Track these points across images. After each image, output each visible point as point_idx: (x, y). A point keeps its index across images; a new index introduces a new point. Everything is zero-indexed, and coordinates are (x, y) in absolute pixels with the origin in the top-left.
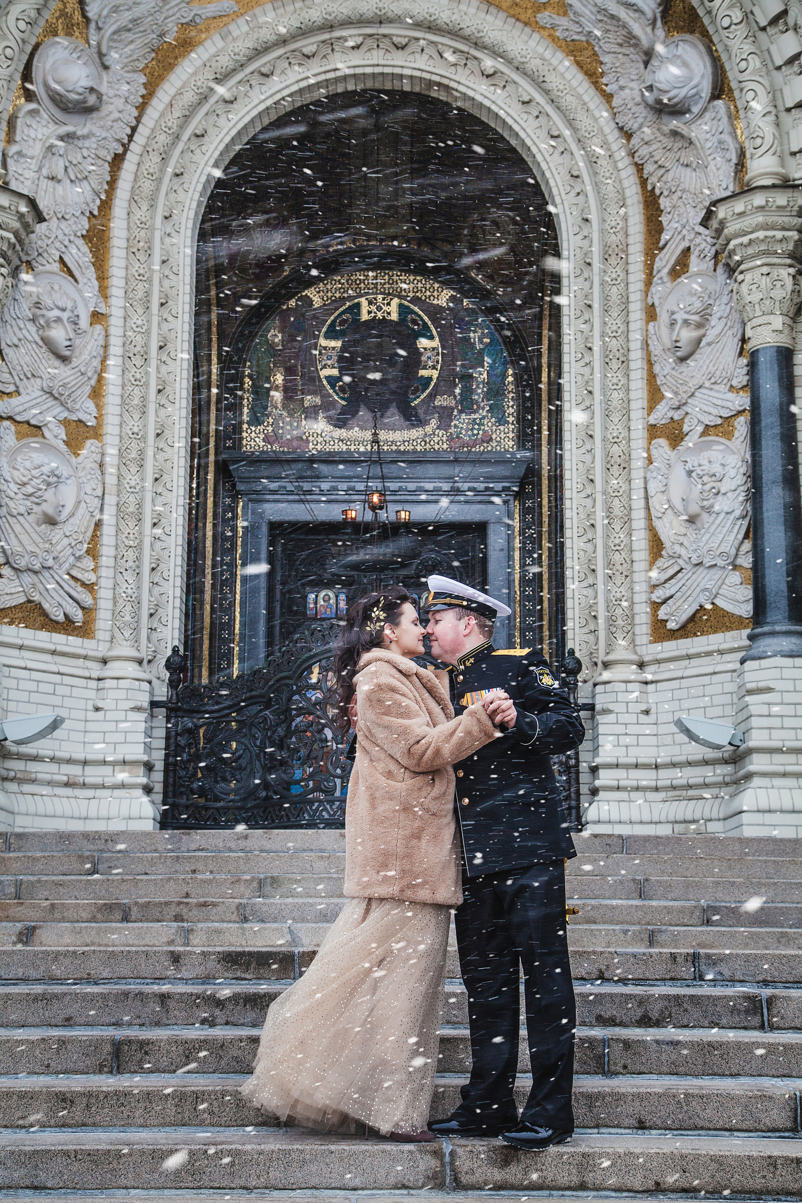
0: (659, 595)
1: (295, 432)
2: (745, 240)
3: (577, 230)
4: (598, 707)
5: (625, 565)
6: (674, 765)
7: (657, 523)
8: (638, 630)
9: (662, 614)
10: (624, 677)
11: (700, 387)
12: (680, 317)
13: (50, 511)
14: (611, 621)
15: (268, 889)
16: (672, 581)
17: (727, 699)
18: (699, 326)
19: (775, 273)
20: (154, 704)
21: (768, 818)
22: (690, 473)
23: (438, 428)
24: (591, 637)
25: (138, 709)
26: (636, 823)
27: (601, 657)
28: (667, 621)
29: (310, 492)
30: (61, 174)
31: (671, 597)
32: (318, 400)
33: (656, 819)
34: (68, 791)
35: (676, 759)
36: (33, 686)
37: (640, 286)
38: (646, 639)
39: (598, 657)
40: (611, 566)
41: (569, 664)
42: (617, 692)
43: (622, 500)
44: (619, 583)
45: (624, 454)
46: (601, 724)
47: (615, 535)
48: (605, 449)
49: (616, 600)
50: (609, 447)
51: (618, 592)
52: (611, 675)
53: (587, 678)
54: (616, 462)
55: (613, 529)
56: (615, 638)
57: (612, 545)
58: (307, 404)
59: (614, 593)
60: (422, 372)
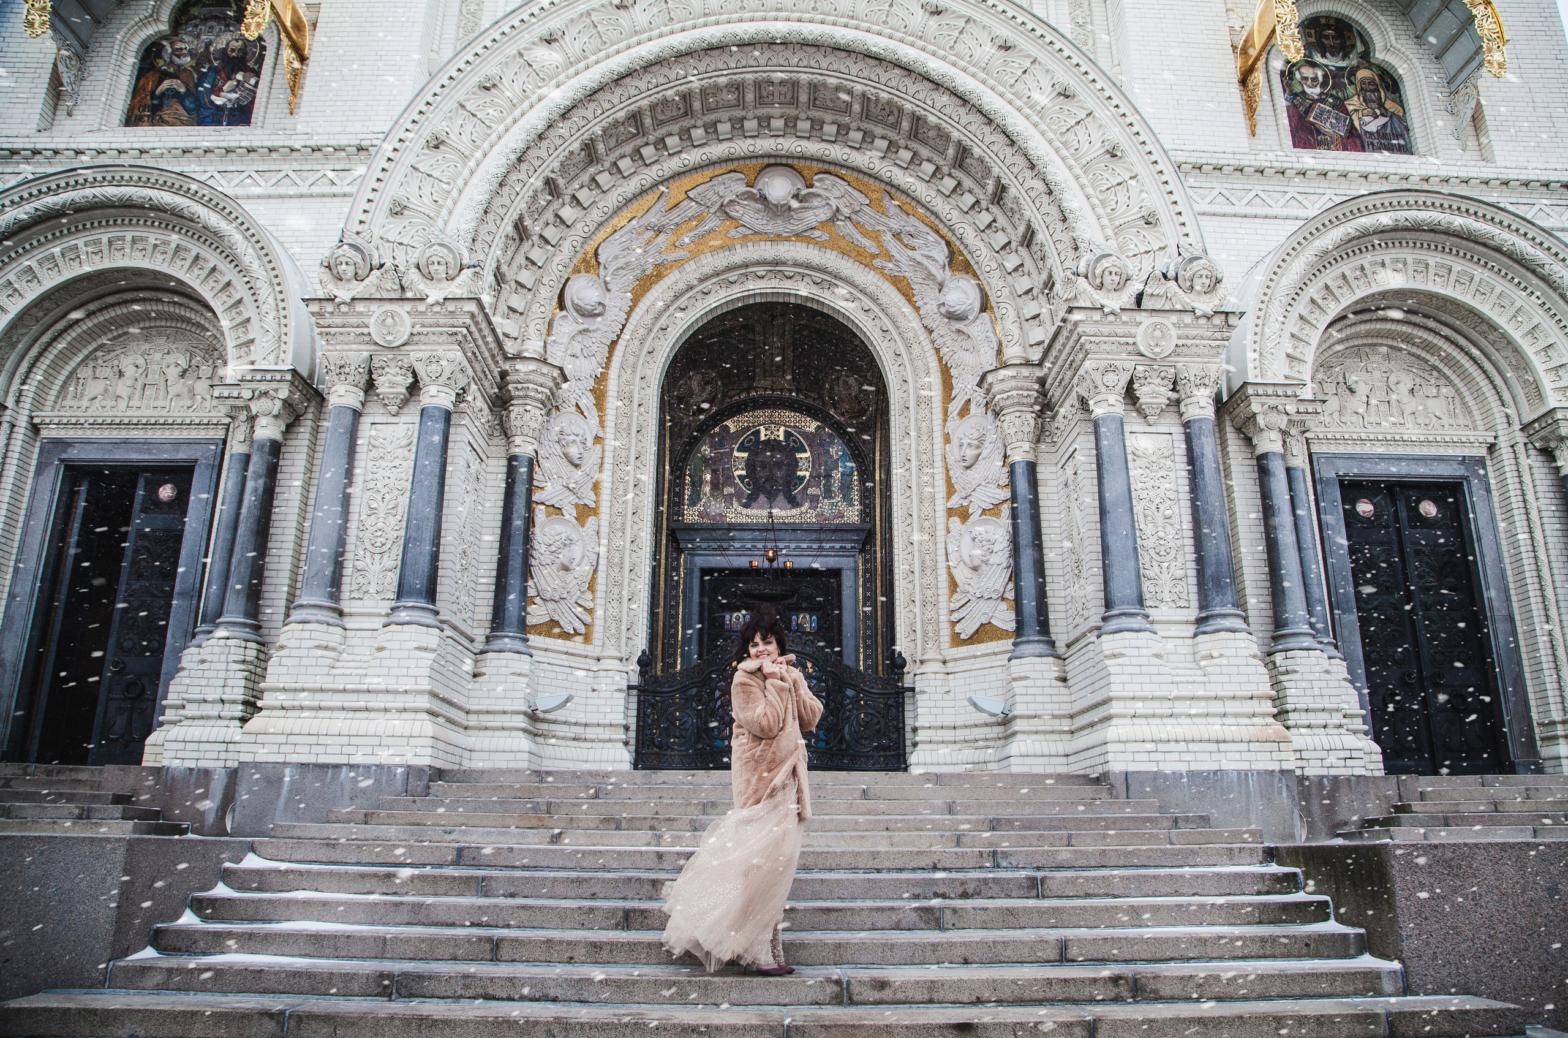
0: (955, 617)
1: (718, 511)
2: (1005, 396)
3: (899, 387)
4: (917, 690)
6: (966, 727)
7: (953, 571)
8: (942, 639)
9: (958, 629)
10: (933, 670)
11: (979, 485)
12: (966, 441)
13: (566, 563)
14: (925, 634)
15: (709, 810)
16: (964, 608)
17: (999, 684)
18: (978, 447)
19: (1023, 415)
20: (630, 687)
21: (1027, 760)
22: (974, 539)
23: (809, 509)
24: (912, 644)
25: (620, 690)
26: (942, 765)
27: (919, 657)
28: (960, 634)
29: (727, 549)
30: (579, 353)
31: (963, 618)
32: (732, 490)
33: (954, 762)
34: (575, 743)
35: (967, 723)
36: (553, 675)
37: (940, 422)
38: (947, 645)
39: (917, 657)
40: (925, 598)
41: (898, 662)
42: (929, 680)
43: (931, 556)
44: (930, 609)
45: (932, 526)
46: (919, 700)
47: (927, 578)
48: (920, 523)
49: (928, 620)
50: (923, 522)
51: (930, 615)
52: (926, 669)
53: (910, 670)
54: (927, 531)
55: (926, 574)
56: (928, 644)
57: (925, 585)
58: (725, 492)
59: (927, 616)
60: (799, 473)
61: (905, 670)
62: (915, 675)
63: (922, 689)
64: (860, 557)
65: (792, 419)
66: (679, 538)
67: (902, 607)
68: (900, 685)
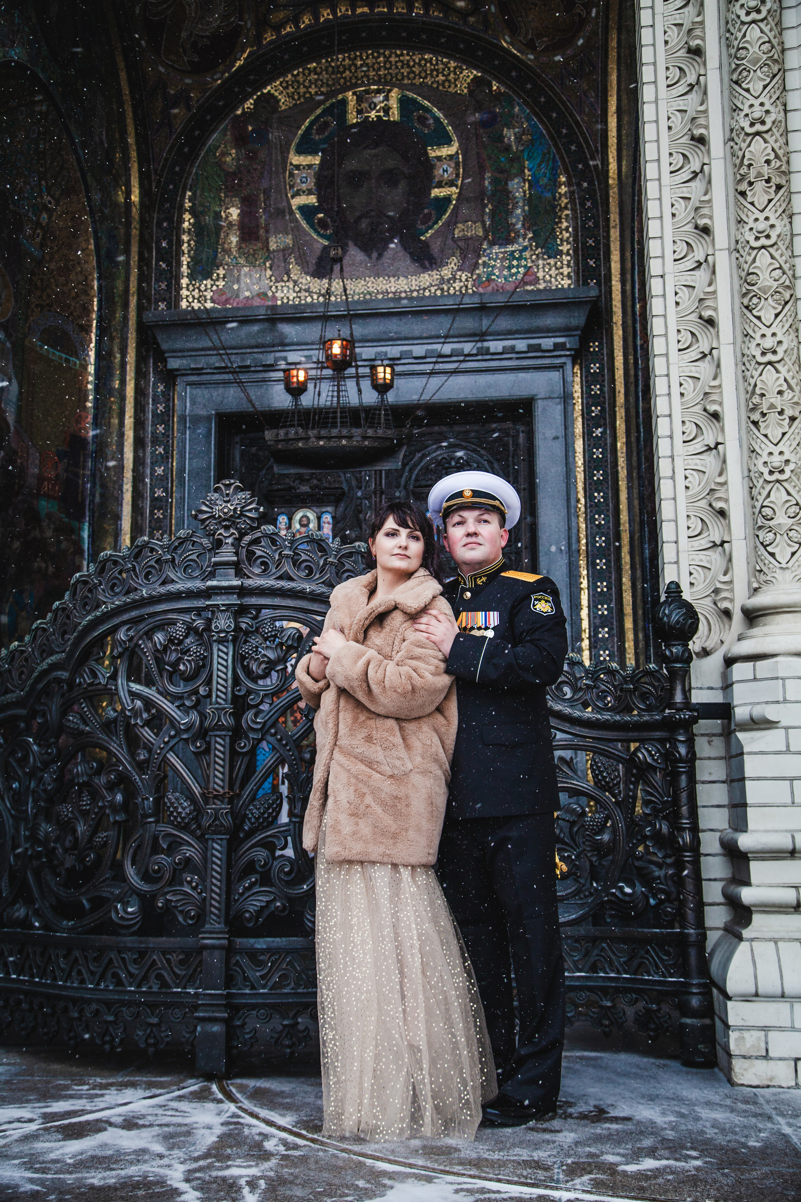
1: (256, 287)
4: (741, 713)
5: (788, 395)
14: (760, 518)
23: (459, 270)
24: (715, 558)
27: (739, 599)
39: (732, 600)
40: (756, 400)
41: (669, 617)
42: (783, 679)
43: (776, 255)
44: (775, 433)
45: (777, 157)
46: (750, 753)
47: (764, 330)
48: (733, 155)
49: (771, 473)
50: (744, 145)
51: (776, 453)
52: (768, 639)
53: (709, 645)
54: (759, 175)
55: (759, 318)
56: (772, 555)
57: (757, 353)
58: (273, 246)
59: (765, 458)
60: (436, 192)
61: (694, 646)
62: (729, 662)
63: (757, 712)
64: (577, 369)
65: (416, 69)
66: (164, 346)
67: (679, 439)
68: (678, 698)
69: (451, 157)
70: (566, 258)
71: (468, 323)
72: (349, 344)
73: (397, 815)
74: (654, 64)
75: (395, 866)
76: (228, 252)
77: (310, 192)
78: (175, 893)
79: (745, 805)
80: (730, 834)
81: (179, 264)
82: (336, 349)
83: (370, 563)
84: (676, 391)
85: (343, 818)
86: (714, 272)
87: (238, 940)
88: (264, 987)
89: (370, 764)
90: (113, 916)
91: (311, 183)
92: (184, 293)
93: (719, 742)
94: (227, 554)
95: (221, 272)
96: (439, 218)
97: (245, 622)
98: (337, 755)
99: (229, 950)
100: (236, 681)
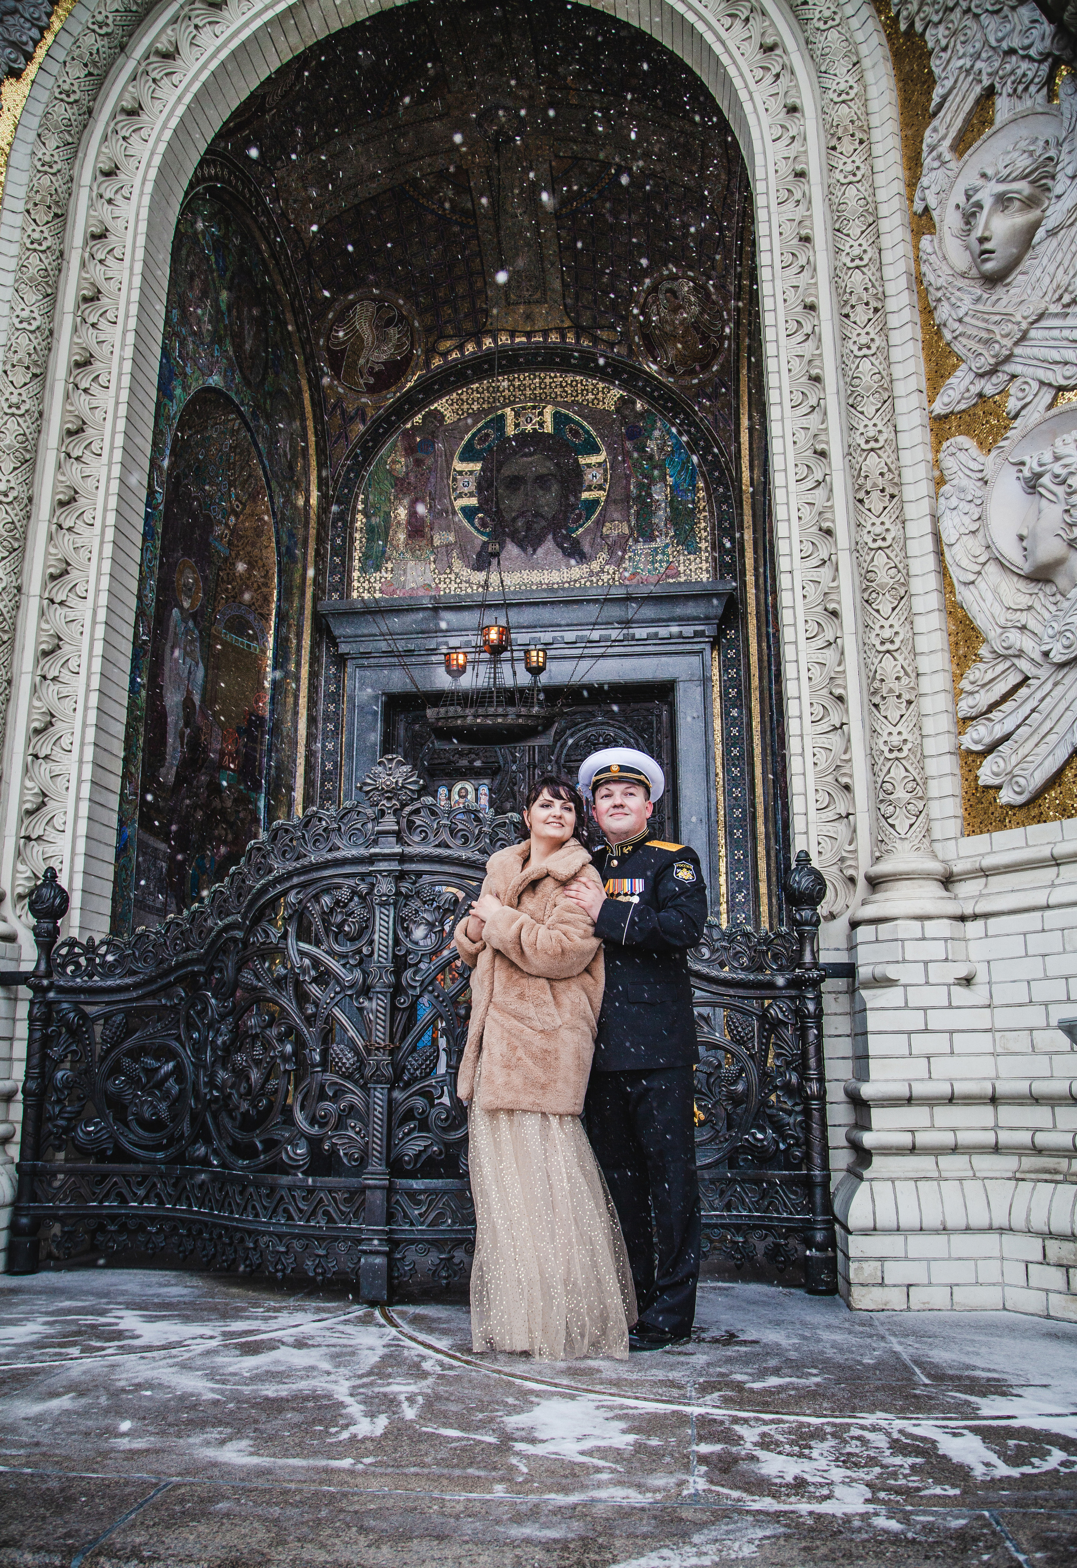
0: (978, 736)
1: (421, 579)
3: (778, 131)
4: (864, 972)
5: (905, 680)
6: (1036, 1100)
7: (965, 595)
8: (935, 809)
9: (986, 773)
10: (918, 908)
11: (1041, 317)
12: (986, 196)
14: (882, 794)
16: (1007, 707)
18: (1030, 203)
22: (1032, 485)
23: (607, 564)
24: (841, 828)
26: (956, 1231)
27: (863, 866)
28: (999, 788)
31: (1007, 738)
32: (451, 537)
33: (1000, 1220)
35: (1040, 1088)
37: (899, 187)
38: (953, 827)
39: (856, 868)
40: (877, 684)
41: (799, 883)
42: (902, 941)
43: (892, 555)
44: (894, 716)
45: (890, 470)
46: (872, 1009)
47: (883, 622)
48: (851, 467)
49: (891, 751)
50: (860, 460)
51: (895, 733)
52: (888, 904)
53: (836, 909)
54: (875, 485)
55: (878, 611)
56: (892, 826)
57: (877, 642)
58: (437, 542)
59: (885, 737)
60: (585, 495)
61: (823, 909)
62: (854, 925)
63: (879, 971)
64: (715, 653)
65: (569, 389)
66: (336, 633)
67: (807, 719)
68: (808, 958)
69: (600, 464)
70: (704, 555)
71: (615, 612)
72: (505, 631)
73: (547, 1068)
74: (780, 388)
75: (544, 1114)
76: (395, 548)
77: (471, 495)
78: (340, 1137)
79: (867, 1057)
80: (853, 1083)
81: (351, 559)
82: (493, 635)
83: (523, 832)
84: (804, 675)
85: (496, 1069)
86: (837, 570)
87: (398, 1181)
88: (422, 1224)
89: (520, 1018)
90: (284, 1156)
91: (472, 487)
92: (356, 584)
93: (844, 999)
94: (389, 823)
95: (390, 565)
96: (588, 519)
97: (405, 886)
98: (491, 1011)
99: (390, 1190)
100: (397, 942)
